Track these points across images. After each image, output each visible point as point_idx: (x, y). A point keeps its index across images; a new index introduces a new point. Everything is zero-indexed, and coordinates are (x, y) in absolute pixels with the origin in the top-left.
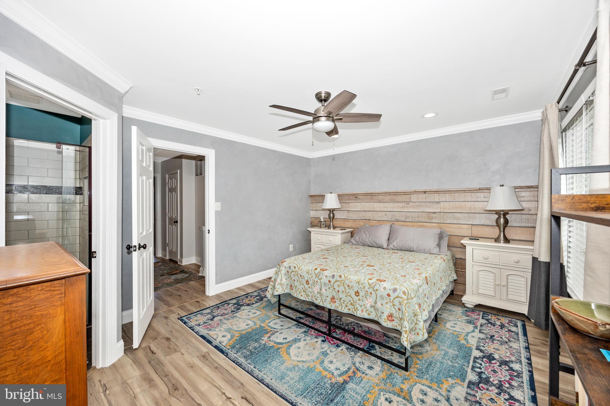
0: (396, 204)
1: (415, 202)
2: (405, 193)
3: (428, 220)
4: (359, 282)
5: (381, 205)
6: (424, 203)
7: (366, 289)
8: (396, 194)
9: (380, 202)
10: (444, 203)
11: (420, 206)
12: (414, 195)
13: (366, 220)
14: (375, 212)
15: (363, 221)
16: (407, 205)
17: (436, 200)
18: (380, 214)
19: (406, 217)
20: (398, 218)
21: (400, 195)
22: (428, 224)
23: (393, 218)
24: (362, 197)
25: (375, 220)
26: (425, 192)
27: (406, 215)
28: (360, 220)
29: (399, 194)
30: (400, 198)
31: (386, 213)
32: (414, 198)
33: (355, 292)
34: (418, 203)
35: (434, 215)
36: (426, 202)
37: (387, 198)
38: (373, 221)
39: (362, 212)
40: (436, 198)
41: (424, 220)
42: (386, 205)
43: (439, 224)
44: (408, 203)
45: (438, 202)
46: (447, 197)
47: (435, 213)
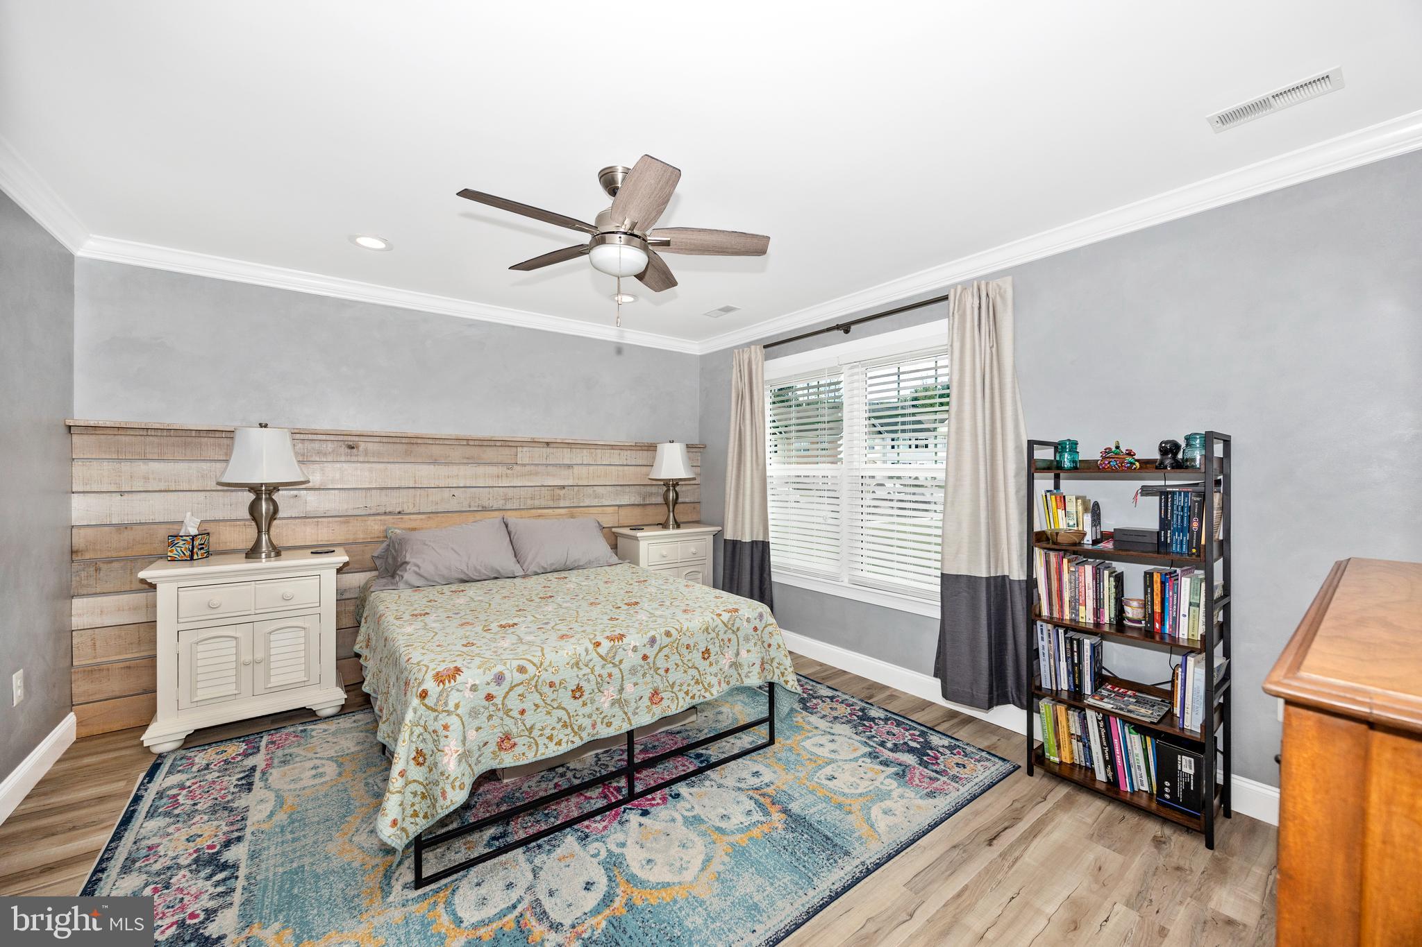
0: (481, 470)
1: (524, 465)
2: (506, 444)
3: (551, 504)
4: (577, 664)
5: (442, 471)
6: (544, 467)
7: (598, 670)
8: (485, 443)
9: (435, 462)
10: (580, 467)
11: (536, 474)
12: (525, 449)
13: (390, 513)
14: (422, 490)
15: (379, 518)
16: (509, 471)
17: (567, 462)
18: (436, 496)
19: (506, 500)
20: (486, 503)
21: (495, 448)
22: (550, 511)
23: (472, 504)
24: (372, 447)
25: (419, 513)
26: (548, 444)
27: (505, 495)
28: (366, 518)
29: (493, 443)
30: (490, 454)
31: (454, 491)
32: (524, 455)
33: (573, 691)
34: (533, 467)
35: (562, 492)
36: (547, 465)
37: (456, 453)
38: (412, 516)
39: (374, 492)
40: (566, 456)
41: (543, 503)
42: (454, 470)
43: (572, 509)
44: (510, 465)
45: (570, 466)
46: (584, 456)
47: (563, 487)
